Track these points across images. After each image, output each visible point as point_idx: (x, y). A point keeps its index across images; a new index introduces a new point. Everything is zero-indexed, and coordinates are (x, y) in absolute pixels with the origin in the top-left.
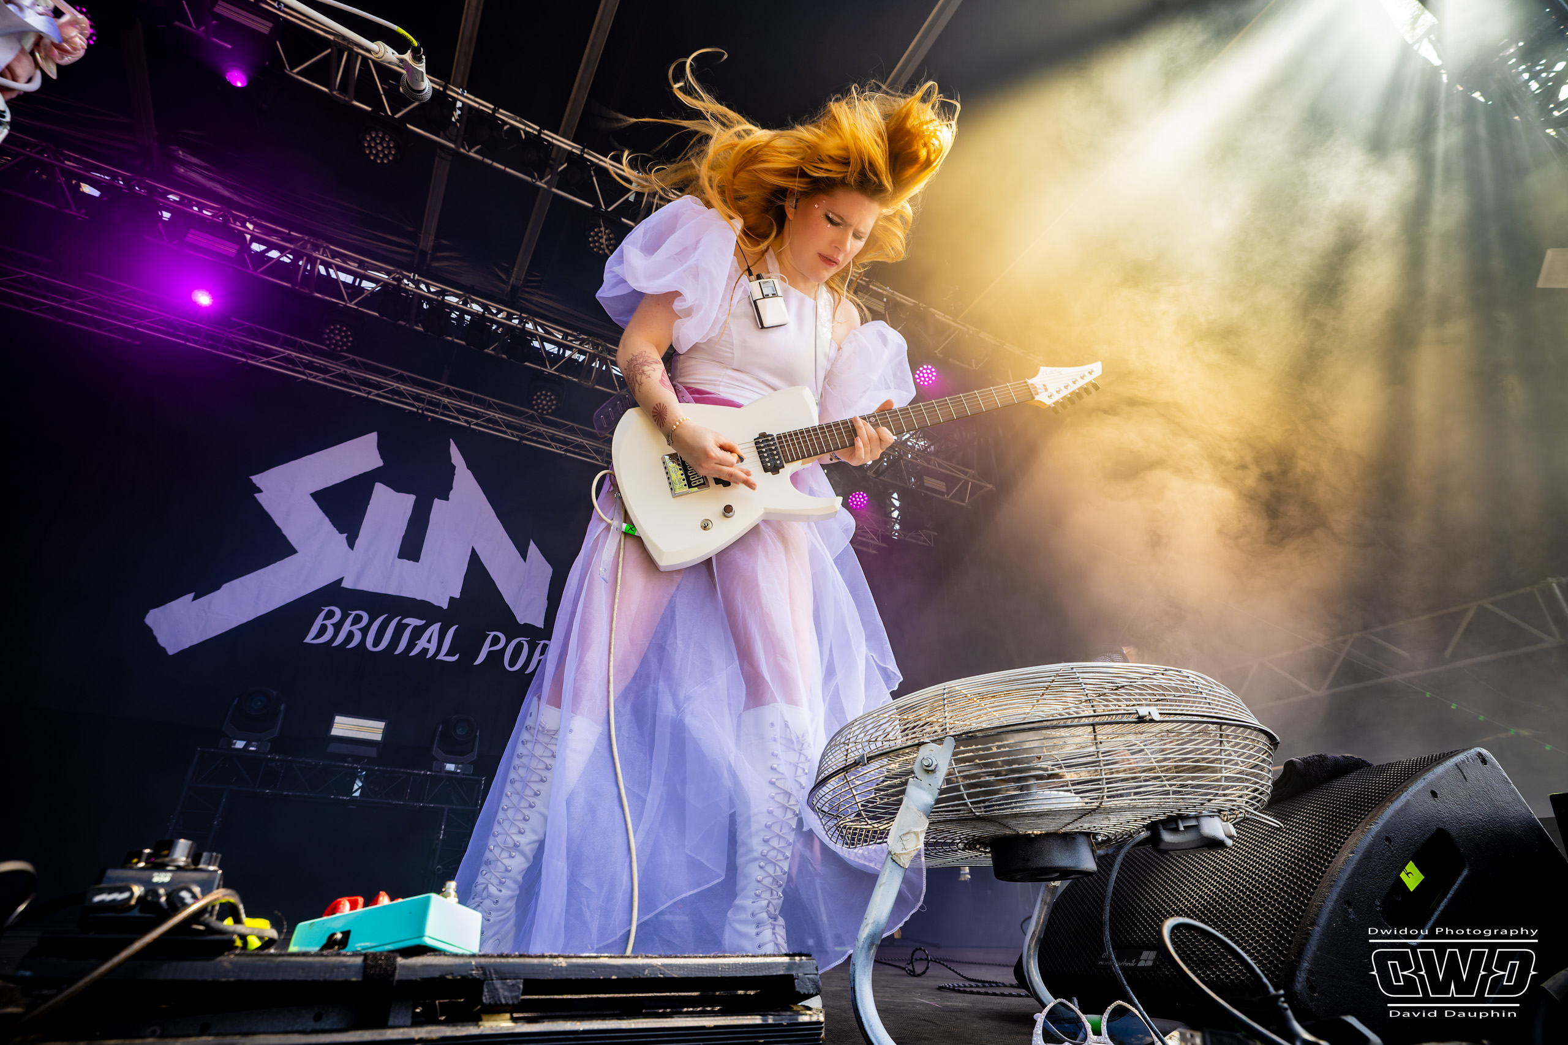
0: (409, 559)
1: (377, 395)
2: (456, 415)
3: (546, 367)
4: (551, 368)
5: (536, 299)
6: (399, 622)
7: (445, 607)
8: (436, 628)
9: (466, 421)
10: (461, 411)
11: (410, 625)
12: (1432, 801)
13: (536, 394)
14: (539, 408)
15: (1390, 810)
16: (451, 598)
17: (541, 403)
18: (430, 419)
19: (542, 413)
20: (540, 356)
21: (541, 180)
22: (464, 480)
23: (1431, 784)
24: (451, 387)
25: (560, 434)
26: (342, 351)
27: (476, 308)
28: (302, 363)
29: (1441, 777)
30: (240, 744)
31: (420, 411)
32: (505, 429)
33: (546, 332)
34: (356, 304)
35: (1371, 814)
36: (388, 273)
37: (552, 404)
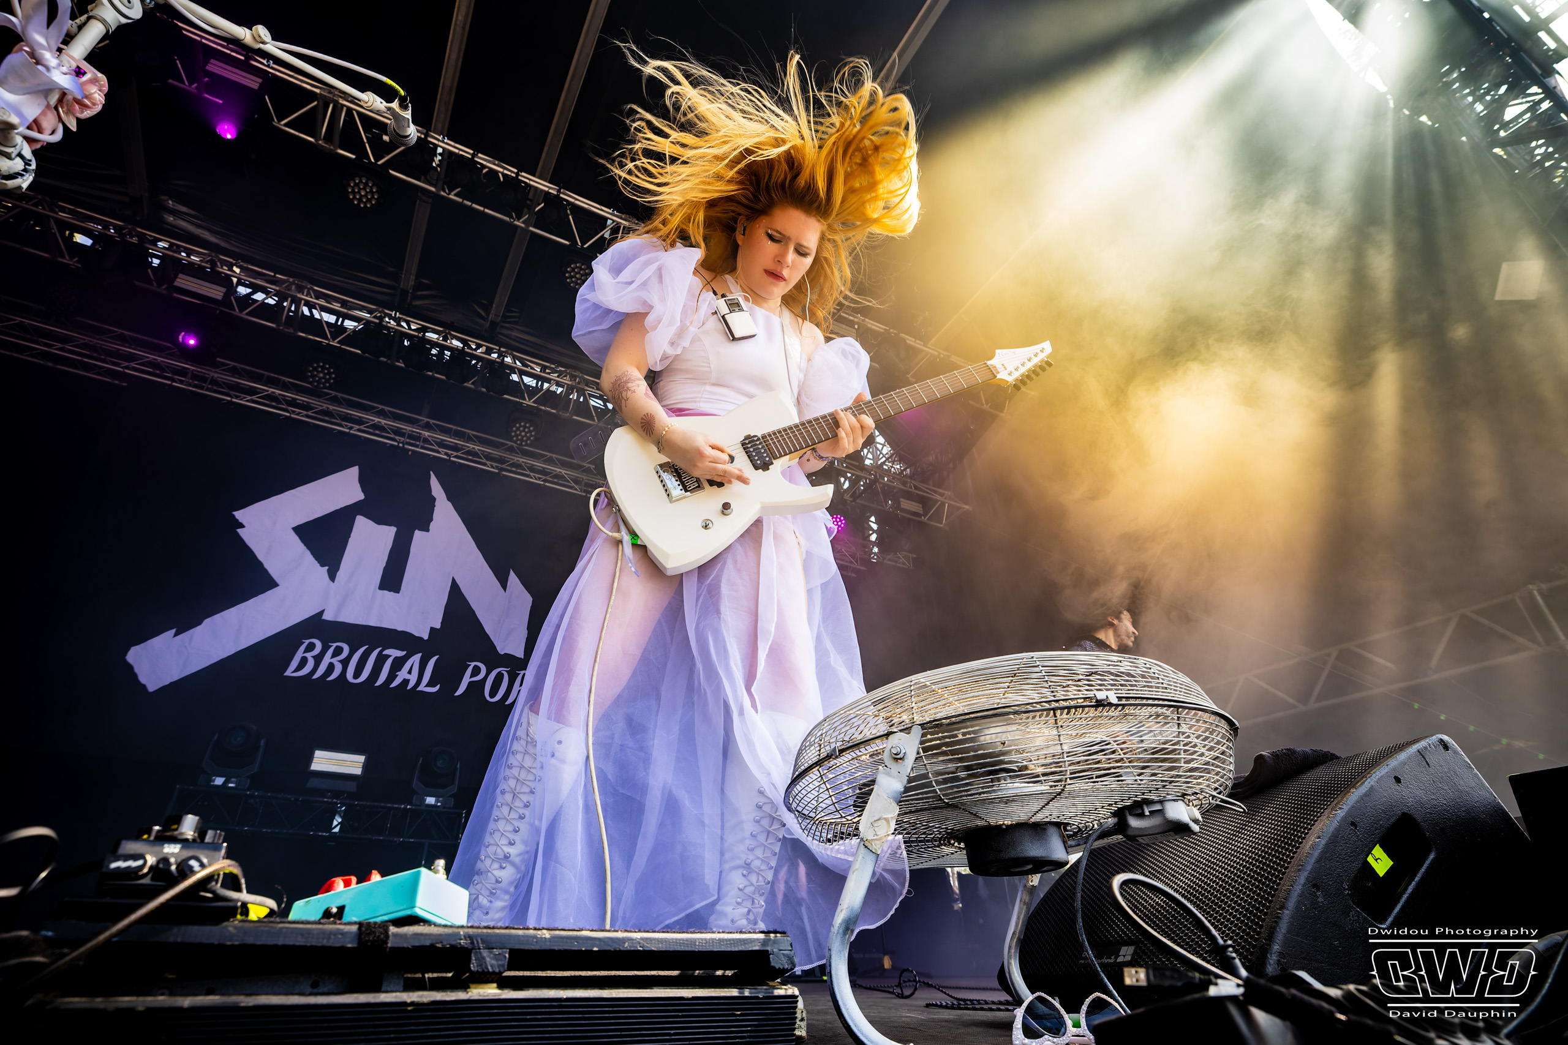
0: (390, 591)
1: (359, 430)
2: (436, 448)
3: (525, 399)
4: (530, 400)
5: (514, 334)
6: (381, 652)
7: (426, 637)
8: (417, 658)
9: (446, 454)
10: (441, 444)
11: (389, 656)
12: (1395, 787)
13: (515, 426)
14: (518, 440)
16: (431, 628)
17: (520, 435)
18: (410, 453)
19: (521, 445)
20: (518, 389)
21: (518, 217)
22: (445, 513)
23: (1394, 769)
24: (432, 421)
25: (540, 465)
26: (326, 388)
27: (456, 343)
28: (284, 400)
29: (1404, 763)
30: (219, 781)
31: (401, 445)
32: (484, 461)
33: (524, 365)
34: (338, 342)
35: (1337, 800)
36: (370, 312)
37: (531, 436)
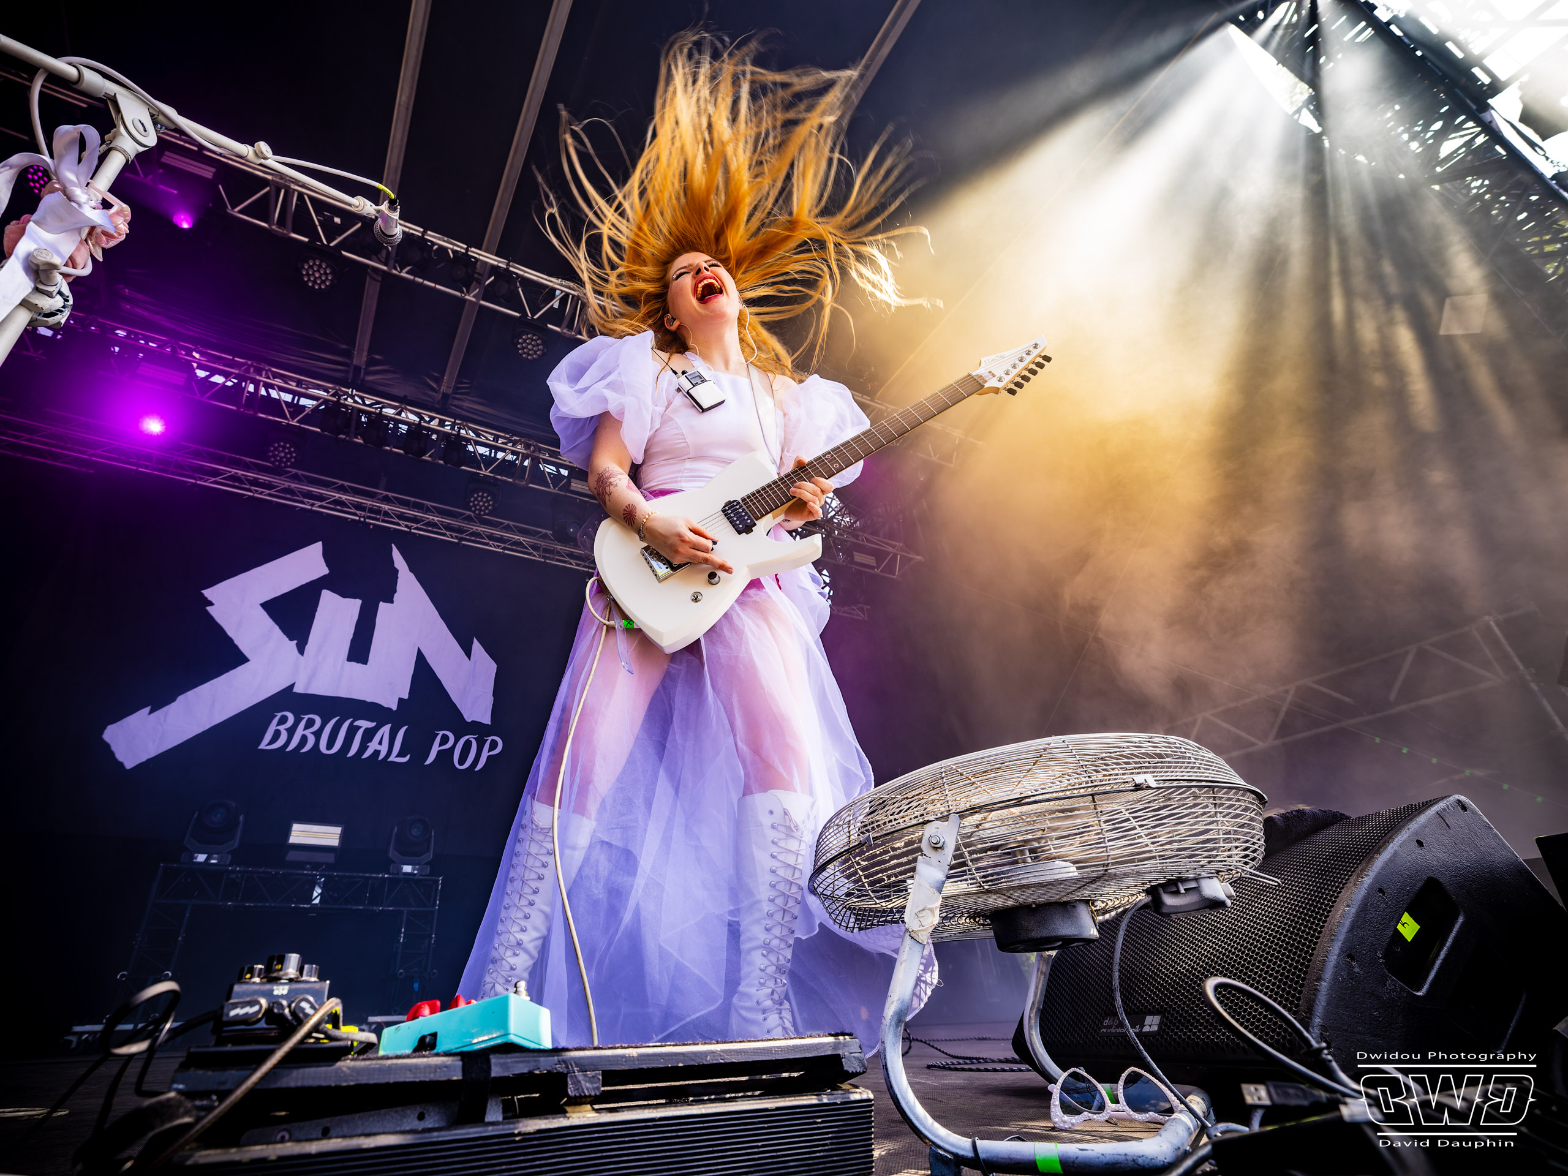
1: (321, 507)
2: (397, 520)
3: (481, 470)
4: (486, 470)
5: (466, 404)
6: (352, 723)
7: (394, 708)
8: (386, 729)
9: (406, 526)
10: (401, 517)
11: (360, 727)
12: (1419, 850)
13: (473, 496)
14: (476, 510)
15: (1381, 861)
16: (400, 699)
17: (478, 504)
18: (371, 526)
19: (479, 514)
20: (474, 460)
21: (468, 292)
22: (407, 583)
23: (1416, 833)
24: (390, 494)
25: (497, 533)
26: (287, 466)
27: (413, 418)
28: (247, 480)
29: (1424, 826)
30: (201, 858)
31: (362, 519)
32: (444, 531)
33: (478, 435)
34: (298, 422)
35: (1360, 868)
36: (326, 390)
37: (489, 505)
